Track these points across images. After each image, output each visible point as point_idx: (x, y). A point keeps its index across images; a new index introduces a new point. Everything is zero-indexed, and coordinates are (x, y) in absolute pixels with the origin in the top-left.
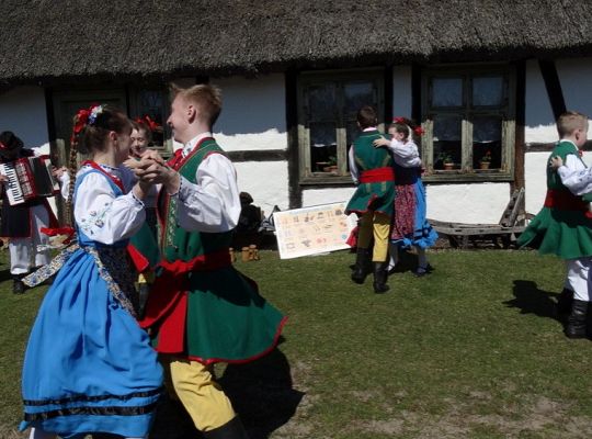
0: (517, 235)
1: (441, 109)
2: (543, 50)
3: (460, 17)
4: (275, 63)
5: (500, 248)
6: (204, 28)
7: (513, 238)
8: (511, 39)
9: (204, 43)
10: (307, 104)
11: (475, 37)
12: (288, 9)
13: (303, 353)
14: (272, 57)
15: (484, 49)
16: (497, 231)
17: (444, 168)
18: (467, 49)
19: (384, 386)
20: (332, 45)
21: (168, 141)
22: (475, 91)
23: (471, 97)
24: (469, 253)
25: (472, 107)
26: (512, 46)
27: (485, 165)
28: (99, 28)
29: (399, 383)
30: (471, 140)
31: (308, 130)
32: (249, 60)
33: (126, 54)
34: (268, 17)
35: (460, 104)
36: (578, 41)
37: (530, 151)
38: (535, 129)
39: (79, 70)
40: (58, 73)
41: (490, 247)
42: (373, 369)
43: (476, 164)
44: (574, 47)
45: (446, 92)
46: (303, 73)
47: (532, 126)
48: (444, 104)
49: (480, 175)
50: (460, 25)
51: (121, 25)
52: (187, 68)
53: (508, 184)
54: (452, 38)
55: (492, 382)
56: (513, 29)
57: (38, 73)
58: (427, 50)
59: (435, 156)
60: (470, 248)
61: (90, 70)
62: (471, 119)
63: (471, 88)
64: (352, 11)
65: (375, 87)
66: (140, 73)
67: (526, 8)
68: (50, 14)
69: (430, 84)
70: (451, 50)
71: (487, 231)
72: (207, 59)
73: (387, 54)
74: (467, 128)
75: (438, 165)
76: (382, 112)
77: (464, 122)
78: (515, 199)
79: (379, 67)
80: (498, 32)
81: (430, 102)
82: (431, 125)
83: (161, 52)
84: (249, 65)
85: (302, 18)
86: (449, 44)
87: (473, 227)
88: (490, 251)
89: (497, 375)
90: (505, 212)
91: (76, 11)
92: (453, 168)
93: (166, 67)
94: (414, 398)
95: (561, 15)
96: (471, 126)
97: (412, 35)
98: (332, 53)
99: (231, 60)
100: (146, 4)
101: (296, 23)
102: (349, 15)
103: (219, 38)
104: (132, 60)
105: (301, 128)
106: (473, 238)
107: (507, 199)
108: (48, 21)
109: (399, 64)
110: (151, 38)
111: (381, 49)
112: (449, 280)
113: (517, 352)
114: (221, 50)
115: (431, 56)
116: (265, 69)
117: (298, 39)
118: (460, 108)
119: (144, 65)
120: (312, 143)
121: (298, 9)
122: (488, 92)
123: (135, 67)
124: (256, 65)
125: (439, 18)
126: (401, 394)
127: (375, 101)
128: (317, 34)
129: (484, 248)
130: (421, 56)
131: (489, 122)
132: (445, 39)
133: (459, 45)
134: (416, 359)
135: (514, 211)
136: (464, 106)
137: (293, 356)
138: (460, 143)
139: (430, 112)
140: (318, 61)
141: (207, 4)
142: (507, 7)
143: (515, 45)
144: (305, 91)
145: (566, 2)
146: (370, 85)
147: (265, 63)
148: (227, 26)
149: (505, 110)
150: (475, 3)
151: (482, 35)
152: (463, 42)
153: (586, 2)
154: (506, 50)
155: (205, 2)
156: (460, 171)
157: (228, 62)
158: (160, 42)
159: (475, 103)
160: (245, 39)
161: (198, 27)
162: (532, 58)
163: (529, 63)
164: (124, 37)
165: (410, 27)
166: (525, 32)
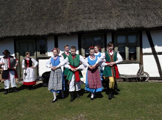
0: (142, 78)
1: (119, 44)
2: (146, 28)
3: (124, 20)
4: (75, 32)
5: (136, 81)
7: (141, 79)
8: (138, 26)
9: (56, 27)
10: (84, 43)
11: (128, 25)
12: (78, 18)
13: (82, 112)
14: (74, 31)
15: (130, 29)
16: (136, 77)
18: (126, 28)
20: (90, 27)
21: (47, 53)
22: (129, 39)
23: (128, 41)
24: (128, 83)
25: (128, 43)
27: (132, 59)
28: (29, 23)
30: (128, 52)
31: (84, 50)
32: (68, 31)
33: (35, 30)
34: (73, 20)
36: (155, 26)
37: (144, 55)
38: (145, 49)
39: (23, 34)
40: (17, 35)
41: (134, 81)
43: (130, 59)
44: (155, 27)
45: (121, 39)
46: (83, 35)
47: (144, 48)
49: (131, 62)
50: (124, 22)
51: (34, 22)
52: (52, 34)
53: (139, 64)
54: (122, 25)
56: (138, 23)
57: (12, 35)
58: (115, 28)
60: (129, 81)
61: (26, 35)
63: (128, 38)
64: (96, 18)
65: (102, 38)
66: (39, 35)
67: (141, 17)
68: (16, 20)
69: (117, 37)
70: (122, 28)
71: (133, 77)
72: (57, 31)
73: (105, 30)
74: (127, 49)
76: (104, 45)
77: (126, 47)
78: (141, 68)
79: (103, 33)
80: (134, 24)
81: (117, 42)
82: (117, 48)
83: (45, 29)
84: (68, 33)
85: (82, 20)
87: (129, 76)
88: (134, 82)
90: (138, 71)
91: (23, 19)
93: (46, 34)
95: (151, 19)
96: (128, 48)
97: (111, 25)
98: (90, 30)
100: (41, 17)
101: (81, 22)
102: (95, 20)
103: (60, 26)
104: (37, 32)
105: (82, 49)
106: (129, 79)
107: (138, 68)
108: (15, 21)
109: (108, 32)
110: (42, 26)
111: (103, 28)
112: (123, 90)
113: (141, 111)
114: (61, 29)
115: (116, 30)
116: (72, 34)
117: (81, 26)
119: (40, 33)
120: (85, 53)
121: (81, 18)
122: (132, 39)
123: (38, 34)
124: (70, 33)
125: (118, 20)
127: (102, 42)
128: (86, 25)
129: (133, 81)
130: (114, 30)
131: (133, 47)
132: (120, 26)
133: (124, 27)
134: (114, 113)
135: (140, 71)
136: (126, 43)
137: (80, 112)
138: (125, 53)
139: (117, 45)
140: (86, 31)
141: (57, 17)
142: (136, 17)
143: (139, 27)
144: (83, 39)
145: (152, 16)
146: (100, 38)
147: (72, 32)
148: (62, 23)
149: (137, 44)
150: (128, 16)
151: (130, 25)
152: (125, 26)
153: (157, 16)
154: (137, 29)
155: (57, 16)
156: (125, 60)
157: (63, 32)
158: (44, 27)
159: (129, 42)
160: (67, 26)
161: (55, 23)
162: (144, 30)
163: (143, 32)
164: (35, 26)
165: (111, 23)
166: (141, 24)
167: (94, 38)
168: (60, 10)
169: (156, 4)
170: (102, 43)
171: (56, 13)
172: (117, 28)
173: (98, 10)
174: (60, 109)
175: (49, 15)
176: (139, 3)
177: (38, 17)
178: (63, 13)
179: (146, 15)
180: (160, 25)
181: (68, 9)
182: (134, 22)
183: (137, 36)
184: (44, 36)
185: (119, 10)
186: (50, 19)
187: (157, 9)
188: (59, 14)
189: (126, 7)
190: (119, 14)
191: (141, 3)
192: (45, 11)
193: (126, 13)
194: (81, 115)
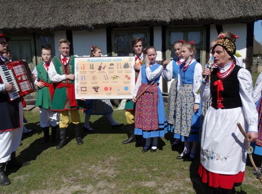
2: (217, 20)
3: (182, 6)
4: (101, 25)
6: (70, 8)
8: (204, 15)
9: (69, 15)
10: (116, 43)
11: (189, 14)
12: (107, 1)
13: (114, 153)
14: (100, 22)
15: (192, 20)
18: (185, 20)
19: (148, 166)
20: (126, 17)
22: (189, 38)
28: (21, 7)
29: (154, 165)
32: (90, 23)
33: (33, 19)
34: (98, 4)
36: (231, 16)
39: (12, 26)
40: (1, 27)
42: (143, 159)
44: (230, 19)
46: (114, 29)
50: (182, 9)
51: (31, 6)
52: (62, 26)
54: (179, 15)
56: (205, 11)
58: (168, 20)
61: (17, 26)
63: (187, 36)
64: (136, 2)
65: (146, 36)
66: (40, 28)
69: (170, 35)
70: (178, 20)
72: (71, 22)
73: (151, 21)
79: (148, 27)
80: (198, 13)
81: (170, 42)
82: (170, 52)
83: (50, 18)
84: (90, 25)
85: (113, 5)
86: (177, 17)
93: (52, 26)
94: (161, 171)
95: (225, 5)
97: (162, 13)
98: (127, 21)
99: (82, 23)
101: (111, 7)
102: (134, 4)
103: (76, 13)
104: (36, 22)
105: (113, 53)
109: (156, 25)
110: (45, 12)
111: (148, 19)
114: (76, 19)
115: (169, 22)
116: (97, 27)
117: (112, 14)
119: (42, 25)
122: (195, 37)
123: (38, 25)
124: (93, 25)
125: (173, 5)
126: (155, 169)
128: (120, 12)
130: (165, 22)
132: (176, 15)
133: (182, 18)
134: (162, 154)
137: (109, 154)
139: (170, 46)
140: (120, 23)
143: (205, 18)
144: (115, 37)
146: (144, 35)
147: (97, 25)
148: (80, 7)
149: (202, 46)
151: (192, 13)
152: (183, 16)
154: (202, 20)
157: (80, 24)
158: (49, 14)
160: (88, 14)
161: (67, 8)
162: (213, 23)
163: (211, 26)
164: (32, 12)
165: (161, 10)
166: (210, 12)
167: (133, 35)
170: (146, 43)
172: (171, 19)
174: (78, 149)
180: (239, 16)
182: (198, 8)
183: (202, 34)
184: (48, 29)
194: (112, 158)
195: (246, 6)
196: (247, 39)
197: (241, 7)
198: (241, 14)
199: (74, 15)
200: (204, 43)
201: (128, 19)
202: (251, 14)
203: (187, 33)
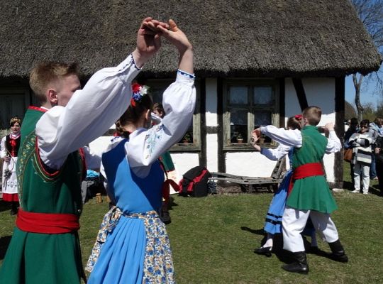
1: (235, 105)
2: (294, 72)
3: (246, 50)
5: (271, 192)
6: (85, 50)
8: (276, 65)
9: (84, 59)
11: (255, 63)
15: (260, 71)
16: (270, 181)
17: (237, 142)
18: (250, 70)
20: (167, 63)
22: (255, 95)
23: (253, 98)
24: (253, 196)
25: (254, 105)
26: (276, 69)
27: (262, 141)
28: (13, 46)
30: (253, 124)
33: (30, 64)
34: (127, 45)
35: (246, 102)
36: (314, 68)
41: (265, 192)
44: (312, 71)
45: (238, 95)
46: (149, 80)
48: (237, 102)
50: (246, 55)
51: (28, 45)
54: (242, 63)
55: (267, 280)
56: (277, 59)
58: (226, 69)
59: (232, 134)
60: (253, 192)
62: (253, 112)
63: (254, 93)
67: (284, 47)
69: (228, 90)
70: (240, 70)
71: (263, 182)
72: (86, 69)
73: (203, 71)
74: (251, 117)
75: (234, 140)
76: (199, 106)
77: (249, 114)
80: (268, 60)
81: (228, 101)
82: (229, 115)
86: (240, 66)
87: (255, 179)
88: (265, 194)
89: (270, 275)
90: (275, 169)
92: (243, 142)
95: (305, 52)
96: (253, 116)
97: (217, 60)
98: (167, 69)
100: (46, 33)
103: (94, 57)
106: (255, 186)
109: (209, 77)
110: (49, 54)
111: (198, 68)
112: (240, 213)
114: (95, 64)
115: (228, 73)
118: (247, 105)
122: (263, 96)
125: (233, 50)
128: (158, 57)
129: (262, 192)
130: (224, 73)
131: (264, 114)
132: (237, 63)
133: (245, 67)
135: (279, 169)
136: (249, 104)
138: (247, 126)
139: (229, 107)
140: (158, 73)
141: (87, 35)
142: (273, 46)
143: (279, 69)
145: (307, 45)
148: (100, 49)
149: (273, 107)
150: (254, 42)
151: (259, 62)
152: (248, 65)
153: (318, 45)
154: (274, 71)
155: (86, 33)
156: (247, 144)
159: (255, 103)
160: (112, 58)
161: (81, 49)
162: (289, 76)
163: (287, 79)
164: (29, 53)
165: (216, 55)
166: (284, 62)
168: (93, 17)
169: (315, 18)
171: (84, 23)
172: (231, 69)
173: (187, 24)
175: (65, 28)
176: (279, 14)
177: (38, 33)
178: (101, 24)
179: (295, 43)
180: (325, 67)
181: (113, 17)
183: (274, 90)
185: (235, 27)
186: (69, 39)
187: (318, 29)
188: (91, 29)
189: (250, 21)
190: (235, 35)
191: (283, 14)
192: (57, 17)
193: (250, 34)
195: (334, 54)
196: (336, 99)
197: (327, 55)
198: (327, 64)
199: (91, 60)
200: (277, 104)
201: (169, 67)
202: (340, 65)
203: (253, 88)
